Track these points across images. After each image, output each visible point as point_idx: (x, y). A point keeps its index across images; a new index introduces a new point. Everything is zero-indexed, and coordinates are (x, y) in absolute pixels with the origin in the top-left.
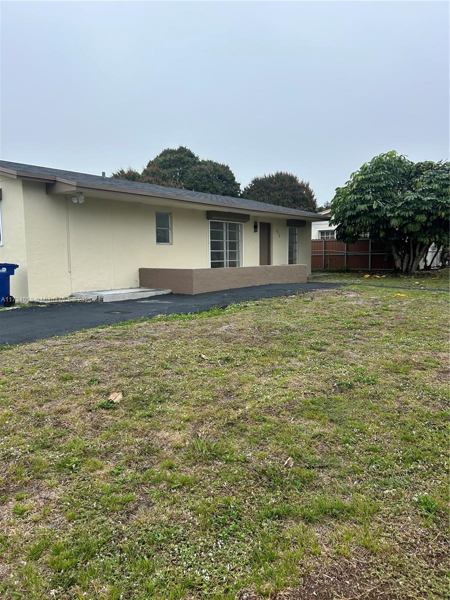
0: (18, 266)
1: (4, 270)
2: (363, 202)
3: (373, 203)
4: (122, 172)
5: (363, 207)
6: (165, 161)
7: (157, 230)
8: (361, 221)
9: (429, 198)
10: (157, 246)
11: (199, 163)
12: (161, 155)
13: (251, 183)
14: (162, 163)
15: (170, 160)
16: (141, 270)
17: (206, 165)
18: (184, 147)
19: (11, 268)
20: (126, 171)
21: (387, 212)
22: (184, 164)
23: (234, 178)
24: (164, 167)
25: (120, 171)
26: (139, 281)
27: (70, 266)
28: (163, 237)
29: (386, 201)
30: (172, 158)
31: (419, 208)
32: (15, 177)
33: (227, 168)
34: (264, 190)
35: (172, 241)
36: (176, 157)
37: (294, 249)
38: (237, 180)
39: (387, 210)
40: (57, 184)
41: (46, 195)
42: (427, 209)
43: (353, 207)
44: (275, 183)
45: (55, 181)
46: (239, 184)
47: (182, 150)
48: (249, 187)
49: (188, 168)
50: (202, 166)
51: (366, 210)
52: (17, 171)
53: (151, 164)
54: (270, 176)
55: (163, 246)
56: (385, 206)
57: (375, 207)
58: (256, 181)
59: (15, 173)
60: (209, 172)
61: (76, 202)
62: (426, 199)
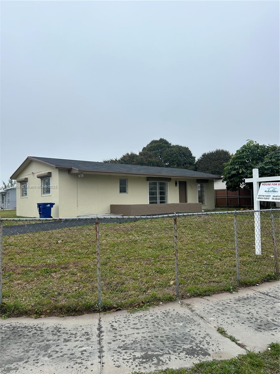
0: (55, 204)
1: (49, 205)
2: (235, 169)
3: (239, 170)
4: (128, 154)
5: (233, 172)
6: (151, 147)
7: (120, 188)
8: (234, 180)
9: (268, 167)
10: (120, 194)
11: (171, 147)
12: (150, 144)
13: (201, 157)
14: (150, 148)
15: (154, 146)
16: (111, 206)
17: (174, 148)
18: (163, 138)
19: (52, 205)
20: (130, 154)
21: (248, 175)
22: (162, 148)
23: (191, 154)
24: (151, 150)
25: (127, 154)
26: (110, 210)
27: (77, 204)
28: (123, 190)
29: (248, 168)
30: (155, 145)
31: (263, 172)
32: (55, 168)
33: (187, 148)
34: (209, 160)
35: (128, 192)
36: (157, 145)
37: (203, 195)
38: (193, 155)
39: (248, 173)
40: (72, 170)
41: (68, 174)
42: (267, 172)
43: (229, 172)
44: (215, 156)
45: (71, 168)
46: (195, 157)
47: (162, 140)
48: (200, 158)
49: (164, 150)
50: (172, 149)
51: (236, 174)
52: (56, 165)
53: (144, 149)
54: (212, 152)
55: (123, 194)
56: (246, 171)
57: (240, 172)
58: (204, 155)
59: (55, 166)
60: (176, 152)
61: (80, 176)
62: (267, 167)
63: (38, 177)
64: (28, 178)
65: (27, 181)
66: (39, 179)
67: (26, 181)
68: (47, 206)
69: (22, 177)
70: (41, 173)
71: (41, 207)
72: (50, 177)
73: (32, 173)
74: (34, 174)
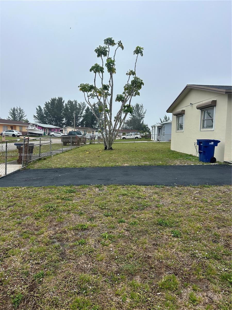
0: (220, 142)
1: (212, 143)
19: (216, 142)
59: (225, 91)
63: (198, 108)
64: (185, 110)
65: (184, 114)
66: (199, 111)
67: (182, 113)
68: (210, 144)
69: (179, 110)
70: (201, 103)
71: (201, 144)
72: (213, 106)
73: (191, 104)
74: (192, 104)
